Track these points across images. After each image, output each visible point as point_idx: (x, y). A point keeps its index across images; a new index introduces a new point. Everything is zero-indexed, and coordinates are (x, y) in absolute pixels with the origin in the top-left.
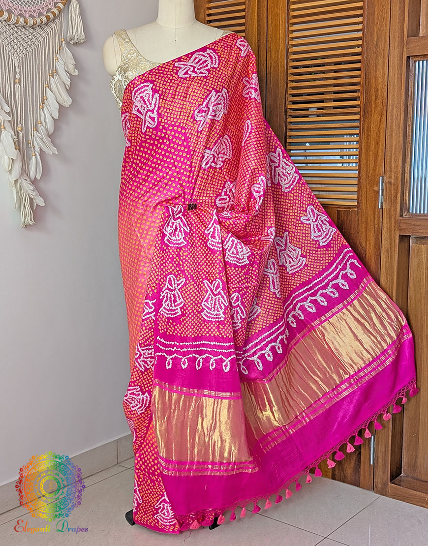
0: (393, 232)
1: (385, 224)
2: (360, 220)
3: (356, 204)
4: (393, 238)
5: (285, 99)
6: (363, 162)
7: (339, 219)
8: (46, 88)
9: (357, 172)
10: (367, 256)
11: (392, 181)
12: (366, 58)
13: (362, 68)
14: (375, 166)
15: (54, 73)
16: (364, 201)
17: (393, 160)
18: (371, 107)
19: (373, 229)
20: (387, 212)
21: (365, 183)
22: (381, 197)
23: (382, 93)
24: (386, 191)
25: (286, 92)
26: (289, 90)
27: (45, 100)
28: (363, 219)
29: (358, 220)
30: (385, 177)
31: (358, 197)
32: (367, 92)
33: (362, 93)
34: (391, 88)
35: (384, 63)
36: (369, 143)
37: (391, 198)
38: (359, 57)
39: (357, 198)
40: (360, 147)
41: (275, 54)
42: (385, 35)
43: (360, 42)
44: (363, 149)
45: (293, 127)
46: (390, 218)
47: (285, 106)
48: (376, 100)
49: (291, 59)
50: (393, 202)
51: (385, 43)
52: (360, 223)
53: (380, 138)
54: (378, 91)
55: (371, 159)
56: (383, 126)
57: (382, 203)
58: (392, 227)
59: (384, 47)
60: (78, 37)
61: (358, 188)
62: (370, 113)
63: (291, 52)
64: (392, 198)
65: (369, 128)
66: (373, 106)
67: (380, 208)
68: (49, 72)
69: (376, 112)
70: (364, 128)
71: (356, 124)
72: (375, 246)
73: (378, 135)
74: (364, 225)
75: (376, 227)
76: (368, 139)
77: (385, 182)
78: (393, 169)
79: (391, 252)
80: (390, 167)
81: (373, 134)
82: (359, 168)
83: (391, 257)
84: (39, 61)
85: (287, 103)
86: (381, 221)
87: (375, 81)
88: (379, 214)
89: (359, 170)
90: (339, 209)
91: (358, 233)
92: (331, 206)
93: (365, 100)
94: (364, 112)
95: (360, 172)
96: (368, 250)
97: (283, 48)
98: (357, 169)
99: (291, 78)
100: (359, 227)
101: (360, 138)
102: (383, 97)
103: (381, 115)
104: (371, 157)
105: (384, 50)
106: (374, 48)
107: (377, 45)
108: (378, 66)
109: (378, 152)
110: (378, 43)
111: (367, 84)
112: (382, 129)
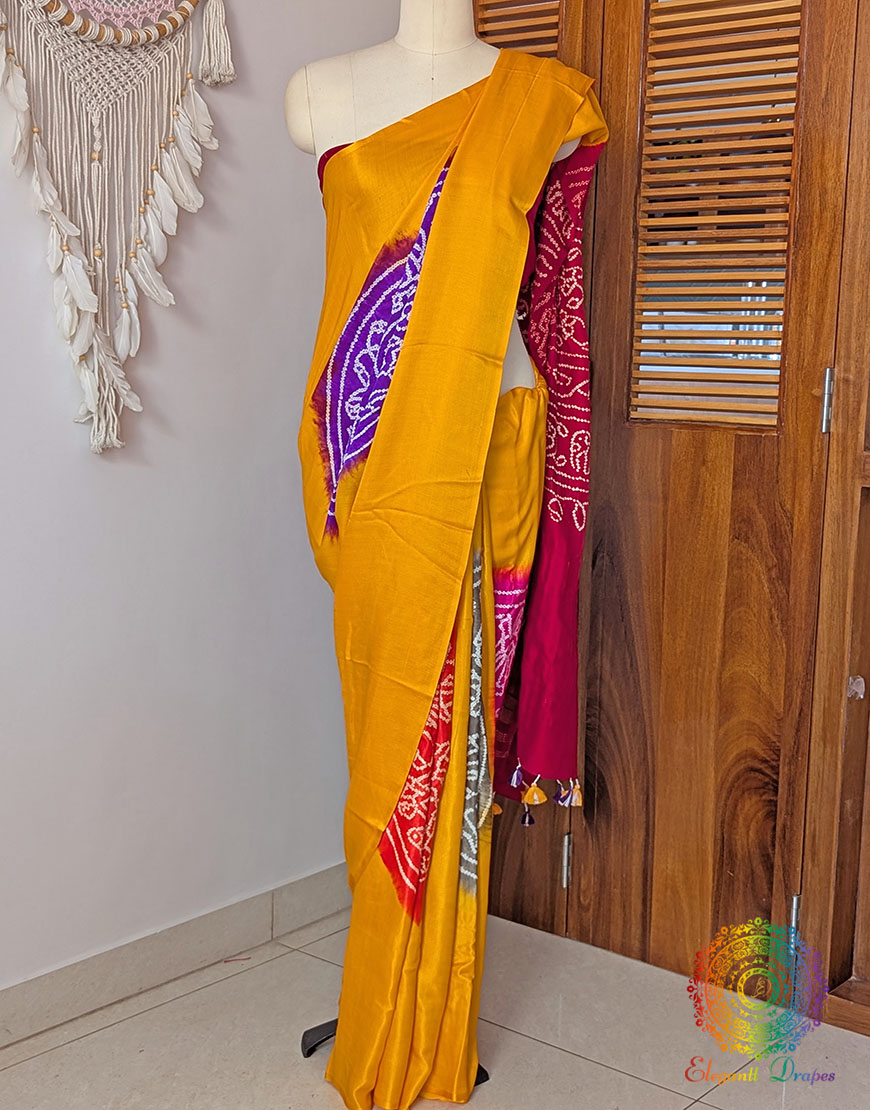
0: (851, 481)
1: (835, 466)
2: (782, 456)
3: (775, 423)
4: (849, 494)
5: (635, 207)
6: (792, 337)
7: (740, 452)
8: (152, 171)
9: (779, 357)
10: (795, 529)
11: (851, 377)
12: (804, 126)
13: (795, 147)
14: (817, 345)
15: (169, 142)
16: (791, 416)
17: (855, 335)
18: (812, 226)
19: (809, 475)
20: (838, 441)
21: (795, 381)
22: (829, 410)
23: (834, 198)
24: (838, 398)
26: (644, 188)
27: (151, 197)
28: (788, 454)
29: (778, 455)
30: (836, 369)
31: (779, 409)
32: (805, 193)
33: (793, 199)
36: (805, 298)
37: (848, 412)
38: (789, 124)
39: (776, 410)
40: (786, 306)
41: (617, 115)
42: (845, 81)
44: (792, 312)
45: (649, 263)
46: (844, 453)
47: (635, 221)
48: (821, 213)
49: (650, 126)
50: (851, 419)
51: (844, 94)
52: (781, 461)
53: (827, 291)
54: (826, 193)
55: (809, 331)
56: (835, 265)
57: (828, 421)
58: (849, 471)
59: (842, 105)
60: (221, 71)
61: (780, 390)
62: (808, 239)
63: (651, 112)
64: (851, 412)
65: (805, 269)
66: (815, 224)
67: (824, 431)
68: (160, 140)
69: (822, 236)
71: (780, 259)
72: (811, 510)
73: (824, 282)
74: (790, 466)
75: (815, 471)
76: (803, 291)
77: (836, 379)
78: (854, 352)
79: (844, 522)
80: (849, 349)
81: (814, 282)
82: (782, 349)
83: (844, 533)
84: (140, 115)
85: (639, 214)
86: (825, 458)
87: (821, 174)
88: (822, 443)
89: (784, 353)
90: (739, 432)
91: (778, 482)
92: (723, 426)
93: (798, 211)
94: (797, 235)
95: (783, 359)
96: (796, 518)
97: (633, 104)
98: (779, 351)
99: (647, 164)
100: (780, 470)
101: (787, 288)
102: (836, 206)
103: (832, 243)
104: (809, 327)
105: (841, 111)
106: (821, 106)
107: (826, 100)
108: (828, 144)
109: (823, 318)
110: (829, 97)
111: (804, 178)
112: (833, 271)
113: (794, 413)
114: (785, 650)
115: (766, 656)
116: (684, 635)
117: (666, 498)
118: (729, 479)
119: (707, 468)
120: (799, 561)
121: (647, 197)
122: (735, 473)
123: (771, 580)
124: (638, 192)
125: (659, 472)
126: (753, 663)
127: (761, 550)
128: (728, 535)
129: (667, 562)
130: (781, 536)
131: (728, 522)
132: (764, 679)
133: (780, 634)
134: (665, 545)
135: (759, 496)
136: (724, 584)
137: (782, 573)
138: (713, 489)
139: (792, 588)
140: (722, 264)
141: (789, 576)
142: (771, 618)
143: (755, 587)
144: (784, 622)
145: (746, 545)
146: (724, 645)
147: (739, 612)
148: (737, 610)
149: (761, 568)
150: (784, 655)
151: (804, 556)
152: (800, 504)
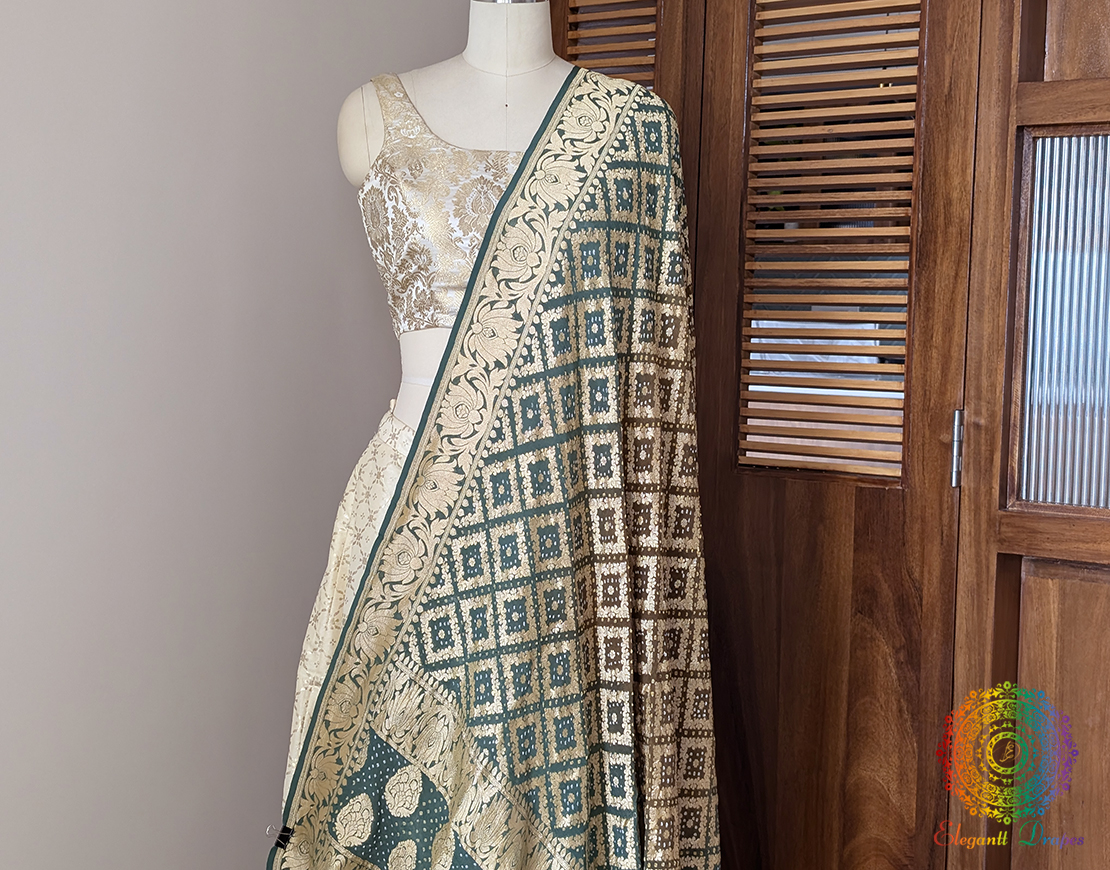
0: (984, 547)
1: (966, 526)
2: (908, 514)
3: (899, 474)
4: (984, 561)
5: (741, 215)
6: (916, 372)
7: (861, 508)
9: (902, 396)
10: (924, 602)
11: (982, 422)
12: (926, 126)
13: (917, 152)
14: (944, 382)
16: (918, 467)
17: (984, 371)
18: (935, 243)
19: (939, 538)
20: (969, 497)
21: (920, 424)
22: (958, 460)
23: (959, 210)
24: (969, 446)
26: (751, 194)
28: (914, 511)
29: (904, 515)
30: (966, 413)
31: (903, 457)
32: (928, 204)
33: (914, 210)
34: (980, 200)
35: (966, 139)
36: (930, 327)
37: (980, 462)
38: (909, 124)
39: (900, 458)
40: (909, 335)
41: (721, 109)
42: (969, 75)
43: (912, 89)
44: (916, 343)
45: (756, 282)
46: (977, 511)
47: (741, 232)
48: (946, 226)
49: (757, 123)
50: (983, 471)
51: (968, 91)
52: (907, 520)
53: (954, 318)
54: (950, 204)
55: (935, 364)
56: (961, 288)
57: (959, 473)
58: (983, 532)
59: (967, 103)
61: (904, 434)
62: (932, 257)
64: (983, 463)
65: (930, 295)
66: (940, 240)
67: (954, 485)
69: (947, 255)
70: (918, 293)
71: (902, 281)
72: (942, 581)
73: (951, 307)
74: (917, 526)
75: (945, 532)
76: (927, 318)
77: (965, 423)
78: (984, 392)
79: (979, 596)
80: (978, 389)
81: (939, 307)
82: (906, 387)
83: (980, 608)
85: (746, 224)
86: (956, 519)
87: (945, 182)
88: (952, 500)
89: (907, 391)
90: (860, 484)
91: (903, 544)
92: (842, 476)
93: (921, 225)
94: (920, 252)
95: (908, 397)
96: (925, 588)
97: (738, 96)
98: (902, 389)
99: (755, 167)
100: (906, 530)
101: (909, 314)
102: (962, 220)
103: (958, 263)
104: (934, 361)
105: (966, 110)
106: (943, 104)
107: (949, 96)
108: (952, 147)
109: (949, 351)
110: (953, 93)
111: (927, 187)
112: (960, 296)
113: (920, 463)
114: (916, 750)
115: (895, 759)
116: (802, 731)
117: (779, 561)
118: (850, 540)
119: (825, 526)
120: (930, 642)
121: (754, 205)
122: (855, 534)
123: (898, 664)
124: (744, 199)
125: (771, 528)
126: (881, 767)
127: (888, 627)
128: (850, 607)
129: (782, 640)
130: (910, 610)
131: (851, 593)
132: (894, 786)
133: (910, 731)
134: (779, 619)
135: (884, 561)
136: (846, 668)
137: (911, 655)
138: (832, 552)
139: (923, 674)
140: (838, 285)
141: (919, 661)
142: (900, 711)
143: (881, 673)
144: (914, 716)
145: (870, 620)
146: (848, 744)
147: (864, 704)
148: (862, 701)
149: (887, 649)
150: (915, 757)
151: (935, 635)
152: (929, 572)
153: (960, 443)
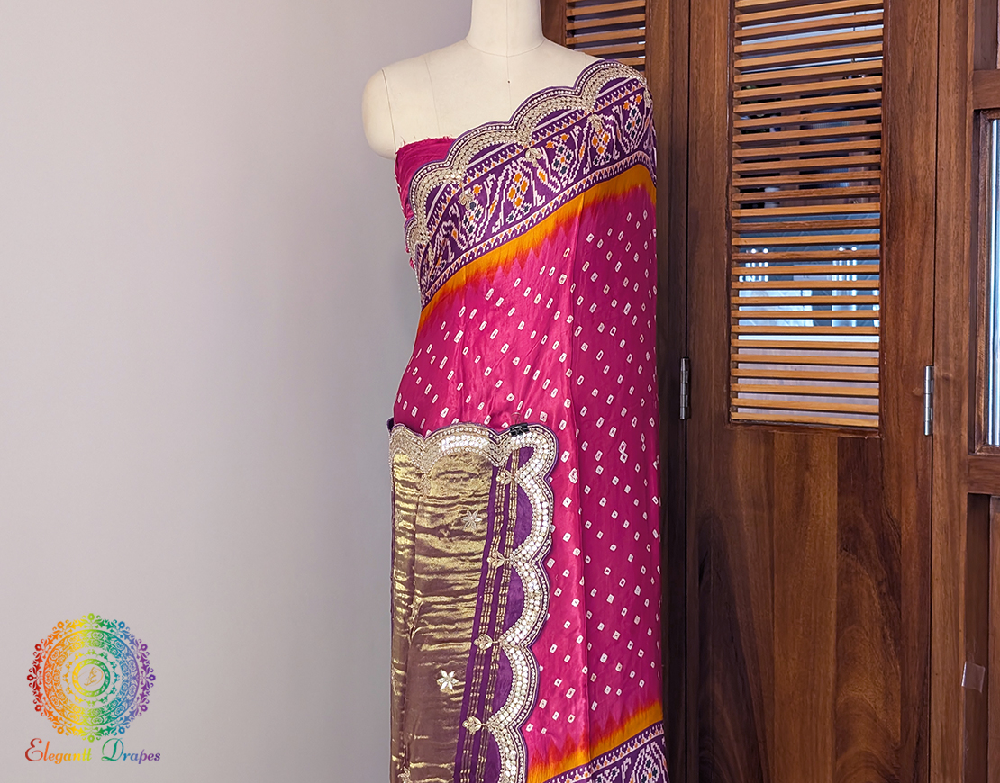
0: (955, 487)
1: (939, 470)
2: (886, 461)
3: (877, 424)
4: (955, 501)
5: (727, 197)
6: (890, 333)
7: (843, 456)
9: (877, 355)
10: (903, 539)
11: (951, 375)
12: (891, 113)
13: (884, 136)
14: (915, 342)
16: (893, 418)
17: (951, 330)
18: (903, 216)
19: (914, 481)
20: (941, 444)
21: (895, 380)
22: (930, 411)
23: (925, 187)
24: (939, 398)
25: (728, 183)
26: (735, 177)
28: (891, 458)
29: (882, 461)
30: (935, 367)
31: (880, 409)
32: (895, 183)
33: (883, 187)
34: (943, 177)
35: (928, 124)
36: (901, 292)
37: (949, 413)
38: (876, 111)
39: (877, 411)
40: (883, 299)
41: (706, 103)
42: (929, 65)
43: (878, 80)
44: (889, 307)
45: (743, 255)
46: (948, 456)
47: (728, 212)
48: (914, 199)
49: (740, 114)
50: (953, 421)
51: (929, 80)
52: (886, 466)
53: (922, 284)
54: (916, 181)
55: (906, 326)
56: (929, 256)
57: (931, 423)
58: (953, 477)
59: (928, 90)
61: (880, 389)
62: (900, 230)
63: (739, 99)
64: (952, 413)
65: (899, 263)
66: (908, 214)
67: (927, 433)
69: (914, 227)
70: (888, 261)
71: (874, 251)
72: (918, 519)
73: (919, 275)
74: (894, 471)
75: (920, 476)
76: (898, 284)
77: (935, 377)
78: (951, 349)
79: (952, 532)
80: (946, 346)
81: (908, 275)
82: (880, 346)
83: (952, 542)
85: (731, 205)
86: (929, 462)
87: (911, 162)
88: (925, 447)
89: (882, 351)
90: (841, 435)
91: (883, 488)
92: (825, 428)
93: (889, 201)
94: (889, 225)
95: (882, 356)
96: (903, 526)
97: (721, 91)
98: (877, 348)
99: (738, 153)
100: (884, 474)
101: (882, 280)
102: (926, 196)
103: (925, 233)
104: (905, 323)
105: (927, 96)
106: (907, 92)
107: (912, 86)
108: (916, 131)
109: (919, 313)
110: (915, 81)
111: (894, 167)
112: (927, 264)
113: (896, 414)
114: (899, 672)
115: (880, 680)
116: (796, 657)
117: (771, 505)
118: (833, 485)
119: (811, 473)
120: (909, 574)
121: (738, 187)
122: (839, 478)
123: (881, 595)
125: (763, 477)
126: (868, 687)
127: (871, 562)
128: (836, 545)
129: (776, 576)
130: (890, 547)
131: (836, 532)
132: (879, 705)
133: (894, 655)
134: (772, 558)
135: (865, 503)
136: (834, 600)
137: (892, 588)
138: (818, 496)
139: (903, 604)
140: (816, 256)
141: (900, 592)
142: (884, 636)
143: (865, 604)
144: (897, 641)
145: (855, 557)
146: (838, 667)
147: (851, 631)
148: (849, 629)
149: (871, 582)
150: (898, 678)
151: (913, 569)
152: (907, 512)
153: (931, 395)
